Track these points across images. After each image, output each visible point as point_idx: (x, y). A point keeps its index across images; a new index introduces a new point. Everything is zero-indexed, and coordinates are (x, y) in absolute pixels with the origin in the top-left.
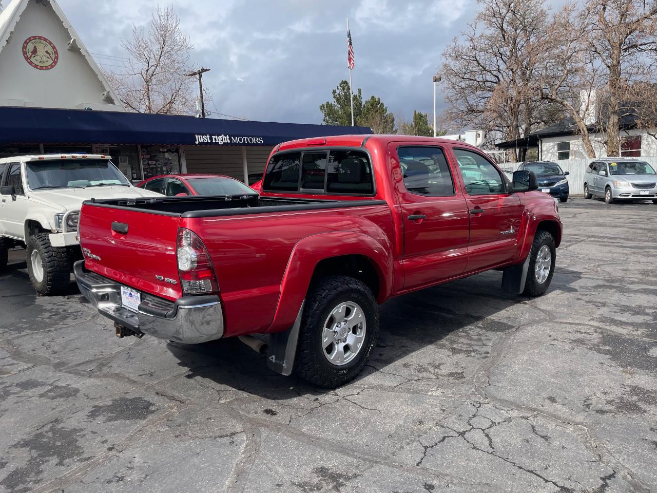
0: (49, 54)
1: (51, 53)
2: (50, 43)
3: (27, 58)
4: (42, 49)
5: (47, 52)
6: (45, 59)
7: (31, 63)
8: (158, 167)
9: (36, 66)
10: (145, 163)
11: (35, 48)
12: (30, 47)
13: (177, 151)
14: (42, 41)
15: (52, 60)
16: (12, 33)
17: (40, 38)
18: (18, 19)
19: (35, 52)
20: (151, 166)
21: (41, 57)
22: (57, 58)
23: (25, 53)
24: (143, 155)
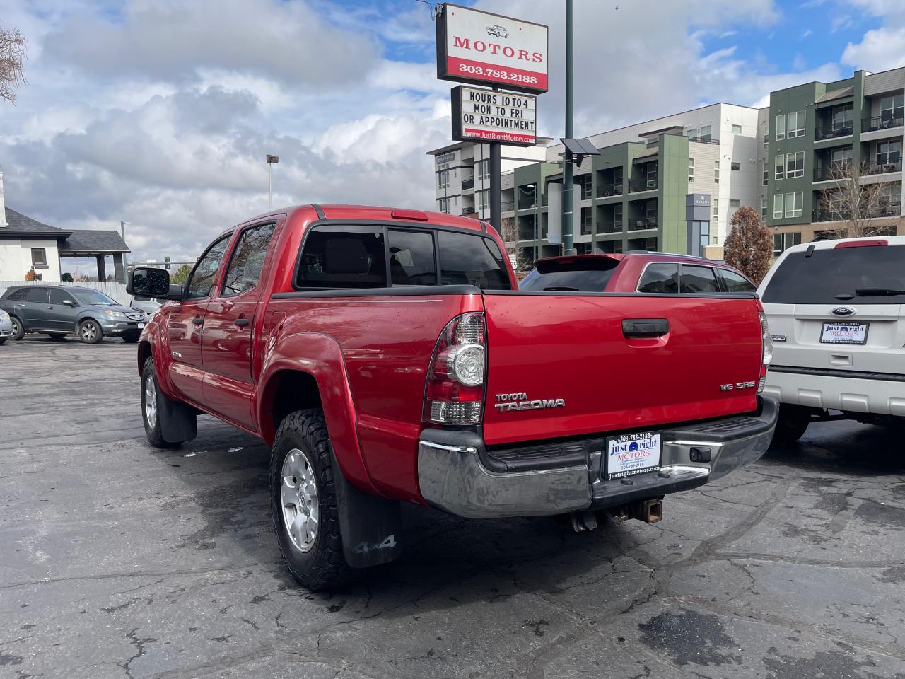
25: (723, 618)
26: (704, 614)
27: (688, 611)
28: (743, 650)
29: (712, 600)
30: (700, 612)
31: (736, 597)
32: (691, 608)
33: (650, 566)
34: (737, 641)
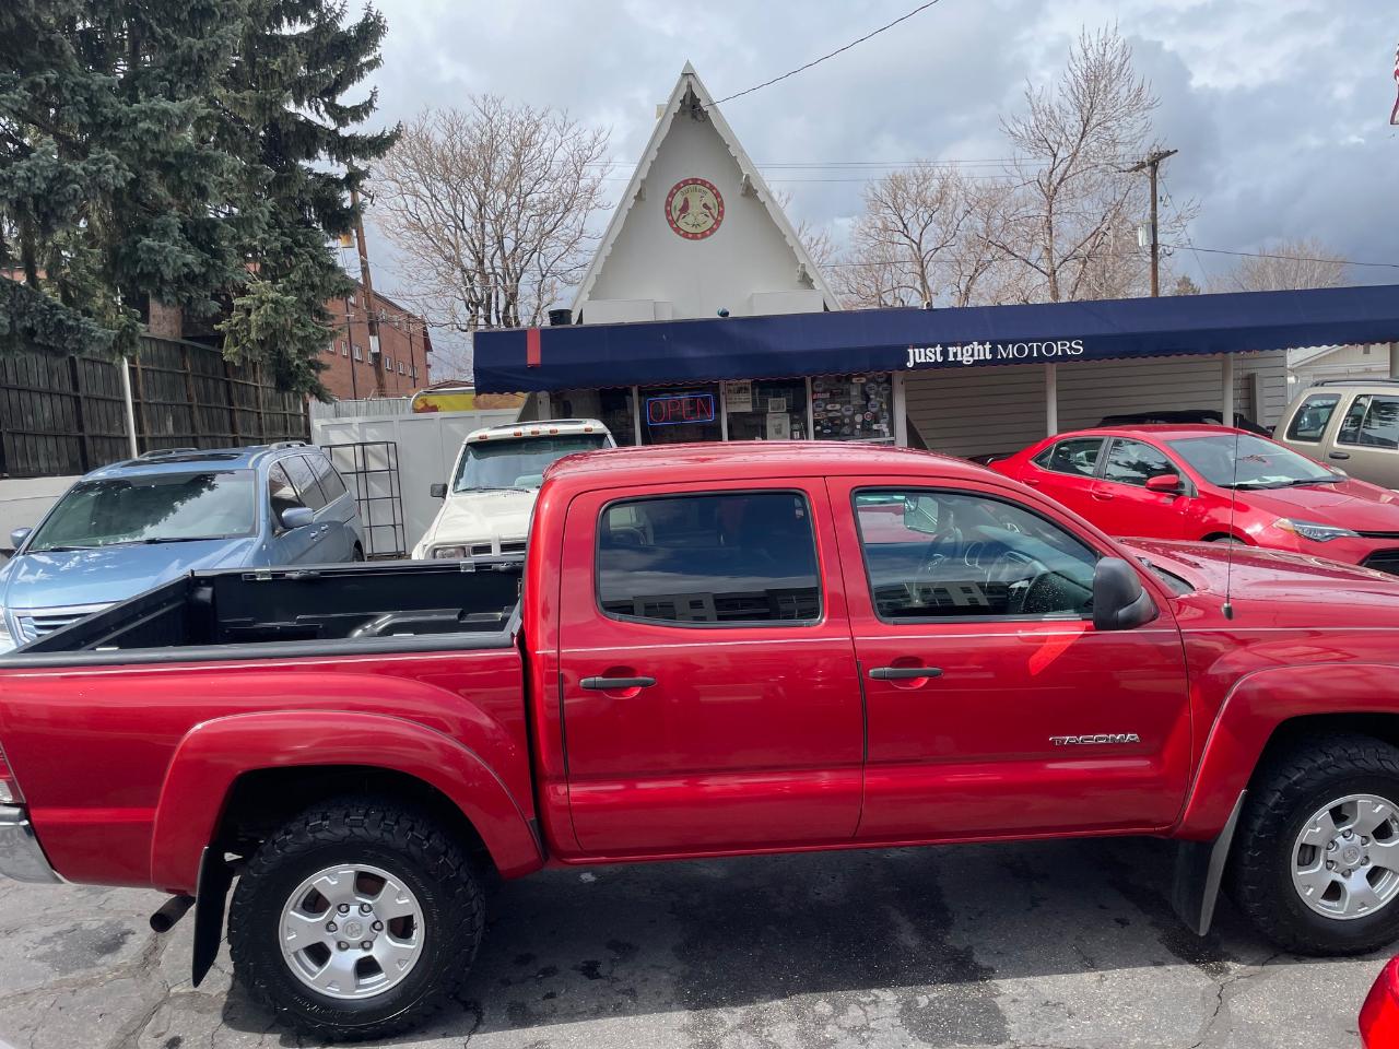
0: (709, 208)
1: (711, 206)
2: (712, 188)
3: (672, 222)
4: (698, 203)
5: (705, 206)
6: (701, 218)
7: (677, 230)
8: (845, 417)
9: (686, 235)
10: (818, 409)
11: (686, 201)
12: (678, 201)
13: (889, 380)
14: (699, 187)
15: (713, 217)
16: (643, 181)
17: (695, 181)
18: (654, 155)
19: (685, 208)
20: (830, 415)
21: (696, 218)
22: (721, 213)
23: (668, 213)
24: (814, 392)
25: (54, 978)
26: (77, 972)
27: (95, 965)
28: (25, 957)
29: (75, 991)
30: (82, 972)
31: (48, 1009)
32: (94, 971)
33: (178, 995)
34: (33, 963)
